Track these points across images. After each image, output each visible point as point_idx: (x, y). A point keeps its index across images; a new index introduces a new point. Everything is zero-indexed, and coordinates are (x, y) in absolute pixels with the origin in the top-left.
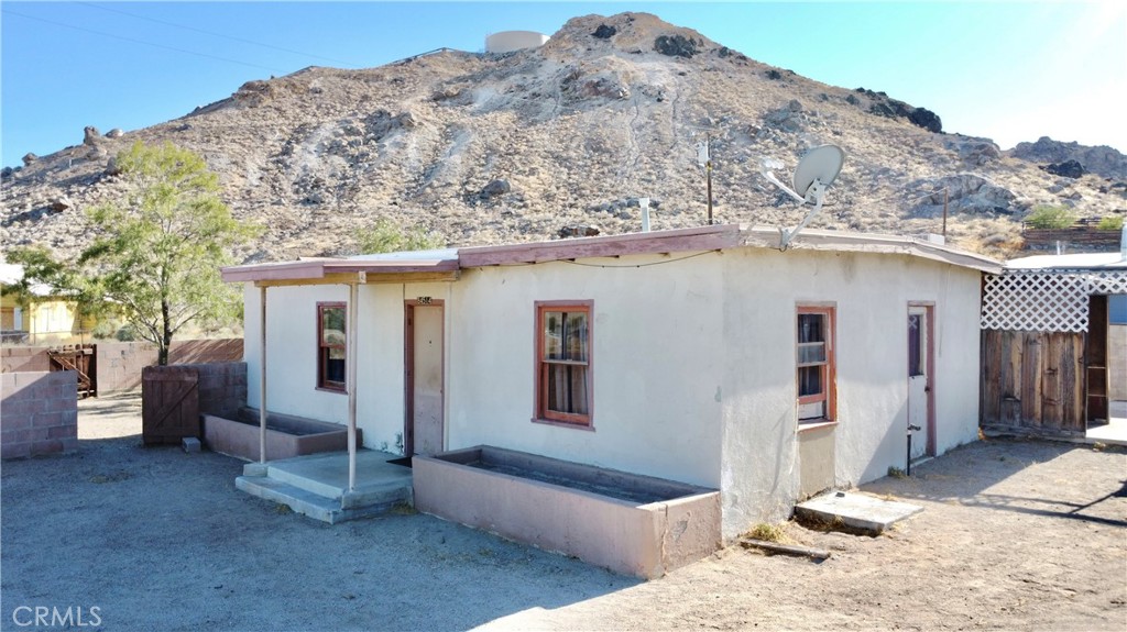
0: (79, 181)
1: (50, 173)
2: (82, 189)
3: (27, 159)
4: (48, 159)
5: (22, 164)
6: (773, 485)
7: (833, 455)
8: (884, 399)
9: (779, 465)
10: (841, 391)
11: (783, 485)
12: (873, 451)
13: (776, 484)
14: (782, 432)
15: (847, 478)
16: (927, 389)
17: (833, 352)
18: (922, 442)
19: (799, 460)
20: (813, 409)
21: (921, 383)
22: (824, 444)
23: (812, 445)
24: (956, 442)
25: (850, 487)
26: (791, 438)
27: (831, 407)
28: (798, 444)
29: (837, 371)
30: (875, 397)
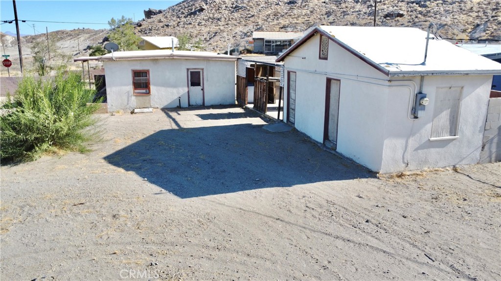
6: (126, 104)
7: (150, 101)
8: (175, 90)
9: (128, 101)
10: (152, 87)
11: (130, 104)
12: (169, 101)
13: (128, 104)
14: (128, 94)
15: (156, 106)
16: (202, 89)
17: (149, 80)
18: (200, 102)
19: (135, 100)
20: (144, 91)
21: (199, 88)
22: (146, 98)
23: (140, 98)
24: (219, 104)
25: (158, 108)
26: (132, 96)
27: (149, 91)
28: (135, 97)
29: (151, 83)
30: (170, 90)
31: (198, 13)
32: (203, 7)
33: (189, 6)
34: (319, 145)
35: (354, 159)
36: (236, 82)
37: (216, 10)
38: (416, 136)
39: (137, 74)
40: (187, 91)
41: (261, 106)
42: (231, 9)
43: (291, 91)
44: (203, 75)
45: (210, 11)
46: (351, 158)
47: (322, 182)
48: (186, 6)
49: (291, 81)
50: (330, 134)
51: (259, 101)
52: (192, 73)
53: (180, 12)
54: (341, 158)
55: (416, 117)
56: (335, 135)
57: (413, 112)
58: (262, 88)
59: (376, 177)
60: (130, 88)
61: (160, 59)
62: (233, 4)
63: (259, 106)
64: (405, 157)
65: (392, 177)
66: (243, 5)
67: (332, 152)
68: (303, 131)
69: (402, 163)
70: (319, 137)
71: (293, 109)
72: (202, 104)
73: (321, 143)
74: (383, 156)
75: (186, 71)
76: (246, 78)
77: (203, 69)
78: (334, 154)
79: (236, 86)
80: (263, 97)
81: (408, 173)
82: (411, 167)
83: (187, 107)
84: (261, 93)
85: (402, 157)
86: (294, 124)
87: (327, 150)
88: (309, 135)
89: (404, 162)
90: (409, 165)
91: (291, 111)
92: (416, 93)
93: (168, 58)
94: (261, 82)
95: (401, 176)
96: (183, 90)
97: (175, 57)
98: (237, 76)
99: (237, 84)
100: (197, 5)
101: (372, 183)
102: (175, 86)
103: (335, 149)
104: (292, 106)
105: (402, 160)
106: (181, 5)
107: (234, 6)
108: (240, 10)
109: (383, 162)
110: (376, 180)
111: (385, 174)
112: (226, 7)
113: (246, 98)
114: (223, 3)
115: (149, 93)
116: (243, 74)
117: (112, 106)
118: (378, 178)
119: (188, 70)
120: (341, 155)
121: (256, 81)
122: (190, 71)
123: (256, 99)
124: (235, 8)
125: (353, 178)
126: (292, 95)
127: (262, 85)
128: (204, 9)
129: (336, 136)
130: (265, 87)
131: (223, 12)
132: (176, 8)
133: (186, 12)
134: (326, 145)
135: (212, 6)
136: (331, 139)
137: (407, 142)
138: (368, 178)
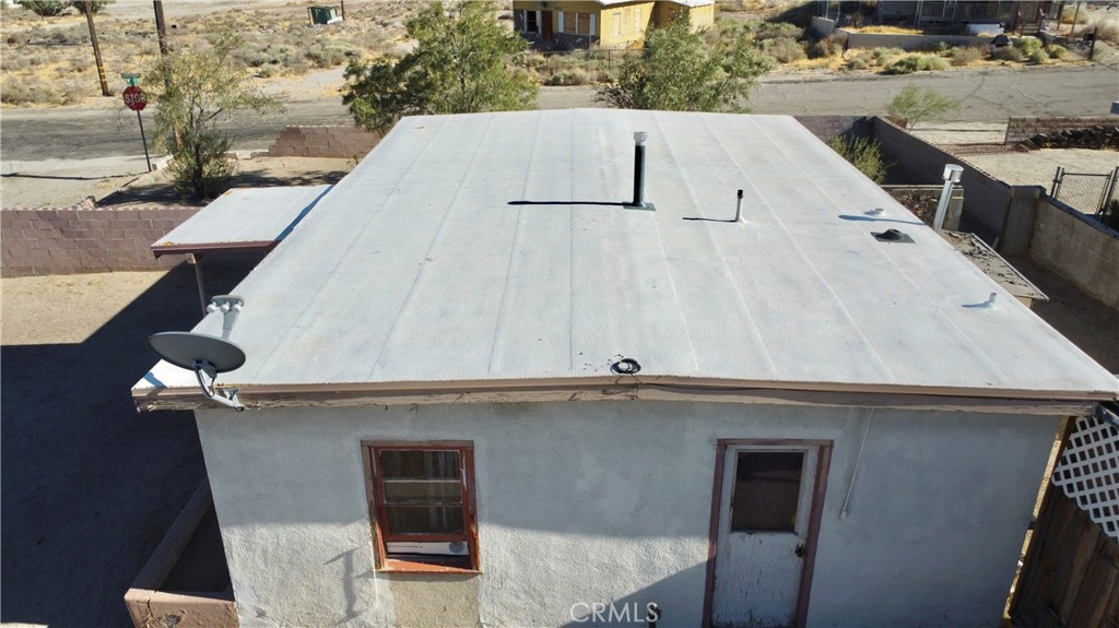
7: (473, 601)
8: (627, 553)
14: (351, 567)
16: (800, 552)
17: (468, 494)
18: (775, 611)
21: (785, 543)
22: (454, 588)
26: (369, 574)
27: (472, 552)
28: (386, 583)
40: (704, 557)
60: (358, 535)
72: (785, 622)
77: (823, 445)
96: (677, 555)
117: (262, 614)
119: (723, 445)
122: (735, 450)
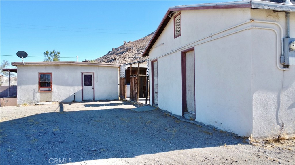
0: (120, 53)
1: (116, 52)
2: (120, 55)
3: (113, 49)
4: (116, 49)
5: (112, 50)
6: (32, 99)
7: (51, 96)
8: (71, 89)
9: (34, 96)
10: (54, 86)
11: (35, 99)
12: (67, 97)
13: (34, 99)
14: (34, 91)
15: (56, 100)
16: (93, 88)
17: (51, 80)
18: (91, 98)
19: (40, 96)
20: (47, 89)
21: (91, 87)
22: (48, 94)
23: (44, 94)
24: (106, 99)
25: (57, 102)
26: (37, 92)
27: (52, 89)
28: (39, 94)
29: (53, 83)
30: (68, 88)
31: (113, 61)
32: (116, 58)
33: (108, 58)
34: (178, 117)
35: (216, 126)
36: (119, 83)
37: (123, 59)
38: (288, 90)
39: (42, 76)
40: (81, 89)
41: (135, 96)
42: (132, 58)
43: (155, 78)
44: (94, 78)
45: (119, 60)
46: (212, 125)
47: (177, 151)
48: (106, 57)
49: (154, 69)
50: (188, 106)
51: (133, 93)
52: (85, 76)
53: (103, 61)
54: (201, 126)
55: (286, 66)
56: (194, 105)
57: (282, 59)
58: (135, 82)
59: (247, 143)
60: (37, 86)
61: (60, 65)
62: (133, 56)
63: (133, 97)
64: (279, 116)
65: (267, 142)
66: (139, 56)
67: (190, 122)
68: (165, 109)
69: (276, 124)
70: (178, 111)
71: (156, 93)
72: (93, 99)
73: (180, 116)
74: (253, 115)
75: (81, 74)
76: (125, 78)
77: (93, 73)
78: (193, 123)
79: (119, 86)
80: (136, 89)
81: (287, 137)
82: (287, 129)
83: (81, 101)
84: (134, 86)
85: (275, 117)
86: (158, 105)
87: (186, 121)
88: (169, 111)
89: (278, 123)
90: (285, 128)
91: (155, 94)
92: (282, 37)
93: (67, 64)
94: (134, 78)
95: (278, 140)
96: (78, 89)
97: (72, 64)
98: (120, 78)
99: (120, 85)
100: (113, 57)
101: (245, 150)
102: (72, 85)
103: (194, 120)
104: (156, 91)
105: (276, 121)
106: (104, 57)
107: (134, 57)
108: (137, 59)
109: (253, 122)
110: (248, 146)
111: (258, 138)
112: (129, 57)
113: (125, 94)
114: (127, 55)
115: (51, 90)
116: (123, 76)
117: (21, 100)
118: (251, 144)
119: (82, 73)
120: (201, 123)
121: (131, 78)
122: (84, 74)
123: (131, 92)
124: (134, 58)
125: (218, 145)
126: (156, 81)
127: (135, 79)
128: (116, 59)
129: (194, 107)
130: (137, 81)
131: (127, 60)
132: (101, 59)
133: (106, 60)
134: (186, 117)
135: (121, 57)
136: (189, 110)
137: (279, 98)
138: (237, 144)
